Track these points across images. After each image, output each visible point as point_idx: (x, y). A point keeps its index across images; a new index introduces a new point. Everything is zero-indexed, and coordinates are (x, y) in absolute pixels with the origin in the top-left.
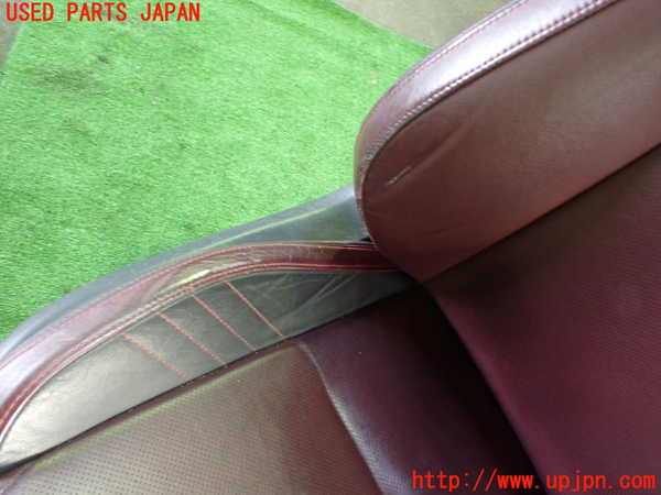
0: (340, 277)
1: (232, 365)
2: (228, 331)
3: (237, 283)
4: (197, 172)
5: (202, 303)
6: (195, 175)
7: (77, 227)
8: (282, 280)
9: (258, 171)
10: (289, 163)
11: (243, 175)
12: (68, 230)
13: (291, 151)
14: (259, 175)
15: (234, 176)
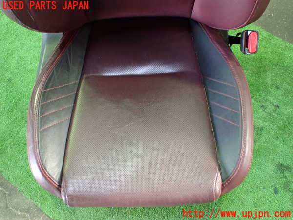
0: (68, 51)
1: (75, 102)
2: (61, 98)
3: (46, 89)
4: (21, 80)
5: (45, 103)
6: (22, 81)
7: (21, 130)
8: (55, 73)
9: (32, 57)
10: (34, 44)
11: (31, 63)
12: (20, 133)
13: (31, 41)
14: (34, 57)
15: (30, 67)
